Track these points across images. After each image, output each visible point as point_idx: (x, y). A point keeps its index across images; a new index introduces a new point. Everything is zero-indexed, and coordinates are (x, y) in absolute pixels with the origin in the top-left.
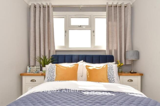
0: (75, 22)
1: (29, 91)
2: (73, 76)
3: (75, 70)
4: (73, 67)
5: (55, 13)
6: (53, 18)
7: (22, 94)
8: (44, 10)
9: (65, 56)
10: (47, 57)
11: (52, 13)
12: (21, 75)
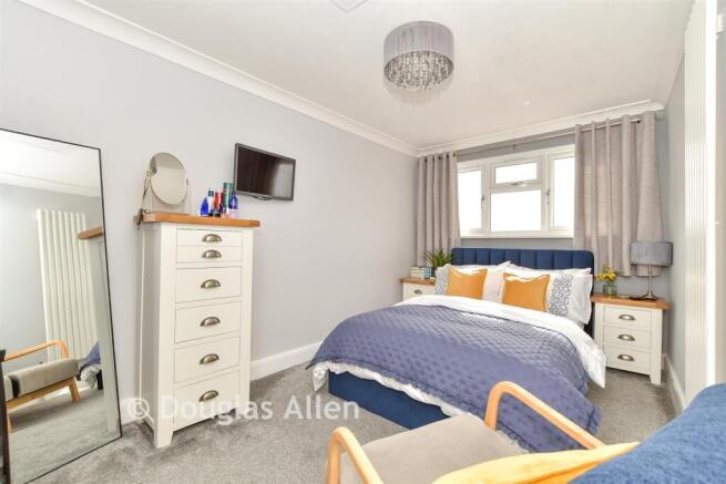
0: (505, 174)
1: (412, 300)
2: (476, 289)
3: (481, 277)
4: (475, 275)
5: (460, 165)
6: (456, 172)
7: (402, 300)
8: (441, 163)
9: (475, 251)
10: (445, 252)
11: (456, 167)
12: (402, 281)
